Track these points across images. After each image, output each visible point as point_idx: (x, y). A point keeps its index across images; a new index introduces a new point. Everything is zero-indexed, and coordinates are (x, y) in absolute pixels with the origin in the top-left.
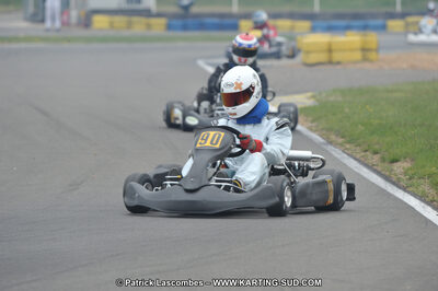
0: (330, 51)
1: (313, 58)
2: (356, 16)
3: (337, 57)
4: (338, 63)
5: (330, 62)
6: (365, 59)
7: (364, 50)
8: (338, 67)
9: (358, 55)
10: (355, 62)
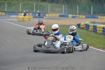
0: (23, 19)
1: (20, 20)
2: (13, 12)
3: (24, 20)
4: (25, 21)
5: (23, 21)
6: (29, 21)
7: (29, 19)
8: (25, 22)
9: (28, 20)
10: (28, 21)
